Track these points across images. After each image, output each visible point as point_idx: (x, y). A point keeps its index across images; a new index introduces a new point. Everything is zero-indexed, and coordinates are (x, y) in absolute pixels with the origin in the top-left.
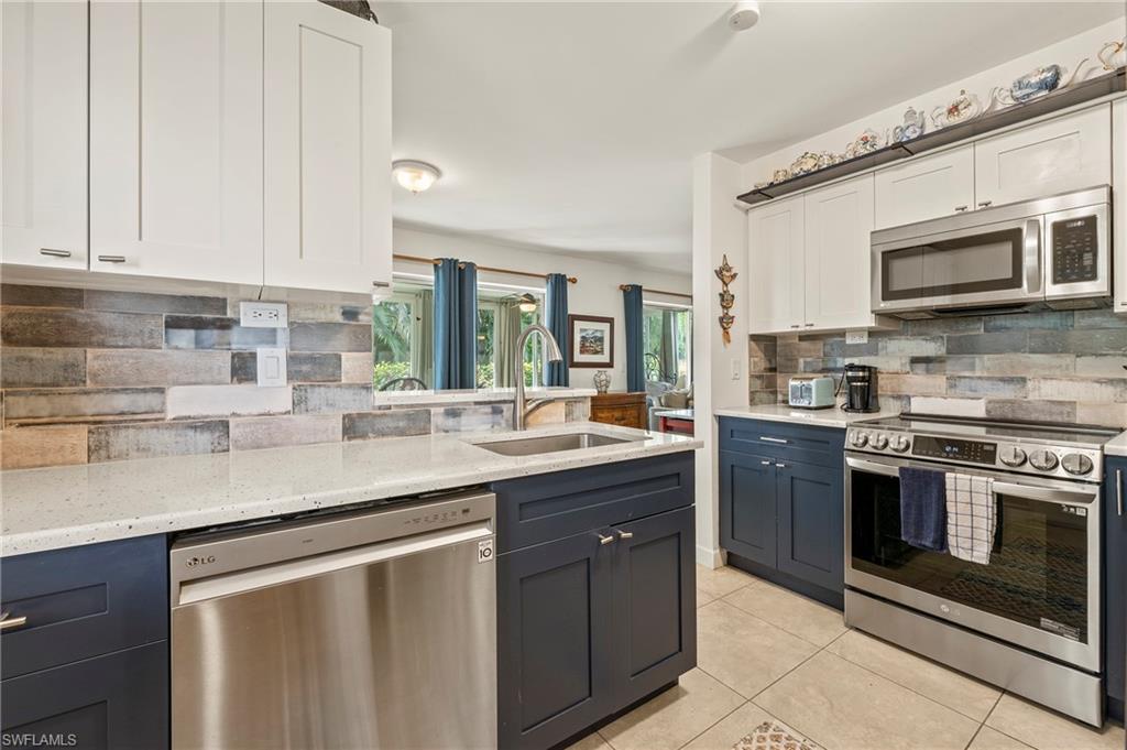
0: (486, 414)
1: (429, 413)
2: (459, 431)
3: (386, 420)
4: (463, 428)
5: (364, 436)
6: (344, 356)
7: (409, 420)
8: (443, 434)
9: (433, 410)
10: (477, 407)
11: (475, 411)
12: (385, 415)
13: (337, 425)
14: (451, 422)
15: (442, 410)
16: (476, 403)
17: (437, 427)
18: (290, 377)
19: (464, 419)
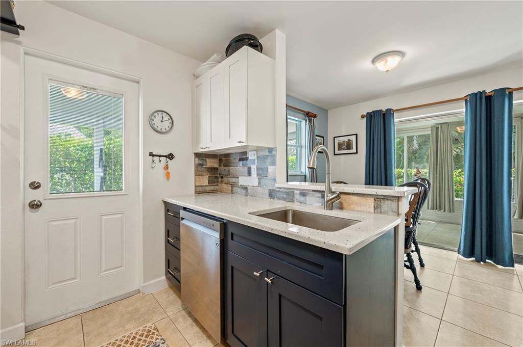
0: (319, 197)
1: (294, 192)
2: (306, 203)
3: (280, 193)
4: (308, 203)
5: (274, 198)
6: (269, 167)
7: (287, 195)
8: (299, 204)
9: (295, 192)
10: (314, 193)
11: (313, 195)
12: (279, 191)
13: (267, 192)
14: (302, 199)
15: (298, 192)
16: (313, 191)
17: (297, 200)
18: (257, 175)
19: (308, 198)
